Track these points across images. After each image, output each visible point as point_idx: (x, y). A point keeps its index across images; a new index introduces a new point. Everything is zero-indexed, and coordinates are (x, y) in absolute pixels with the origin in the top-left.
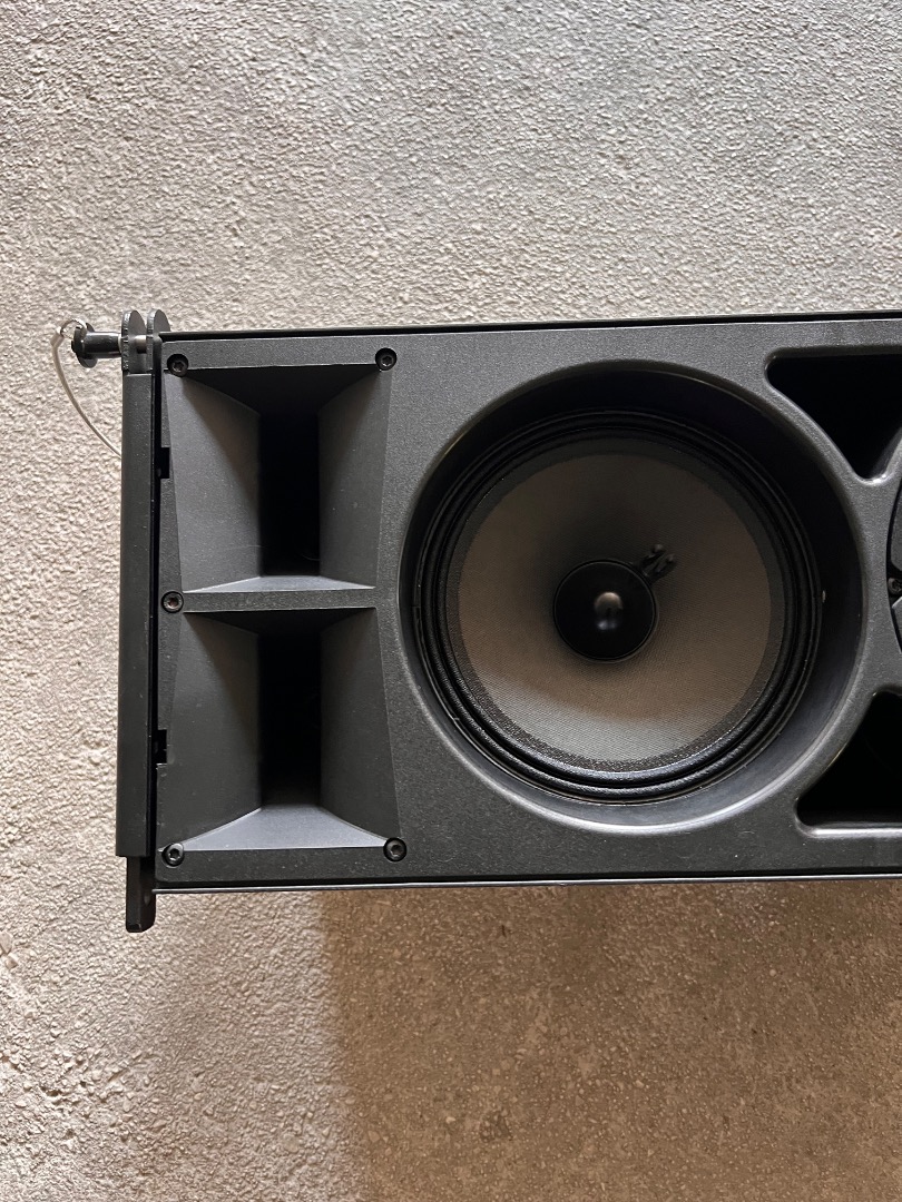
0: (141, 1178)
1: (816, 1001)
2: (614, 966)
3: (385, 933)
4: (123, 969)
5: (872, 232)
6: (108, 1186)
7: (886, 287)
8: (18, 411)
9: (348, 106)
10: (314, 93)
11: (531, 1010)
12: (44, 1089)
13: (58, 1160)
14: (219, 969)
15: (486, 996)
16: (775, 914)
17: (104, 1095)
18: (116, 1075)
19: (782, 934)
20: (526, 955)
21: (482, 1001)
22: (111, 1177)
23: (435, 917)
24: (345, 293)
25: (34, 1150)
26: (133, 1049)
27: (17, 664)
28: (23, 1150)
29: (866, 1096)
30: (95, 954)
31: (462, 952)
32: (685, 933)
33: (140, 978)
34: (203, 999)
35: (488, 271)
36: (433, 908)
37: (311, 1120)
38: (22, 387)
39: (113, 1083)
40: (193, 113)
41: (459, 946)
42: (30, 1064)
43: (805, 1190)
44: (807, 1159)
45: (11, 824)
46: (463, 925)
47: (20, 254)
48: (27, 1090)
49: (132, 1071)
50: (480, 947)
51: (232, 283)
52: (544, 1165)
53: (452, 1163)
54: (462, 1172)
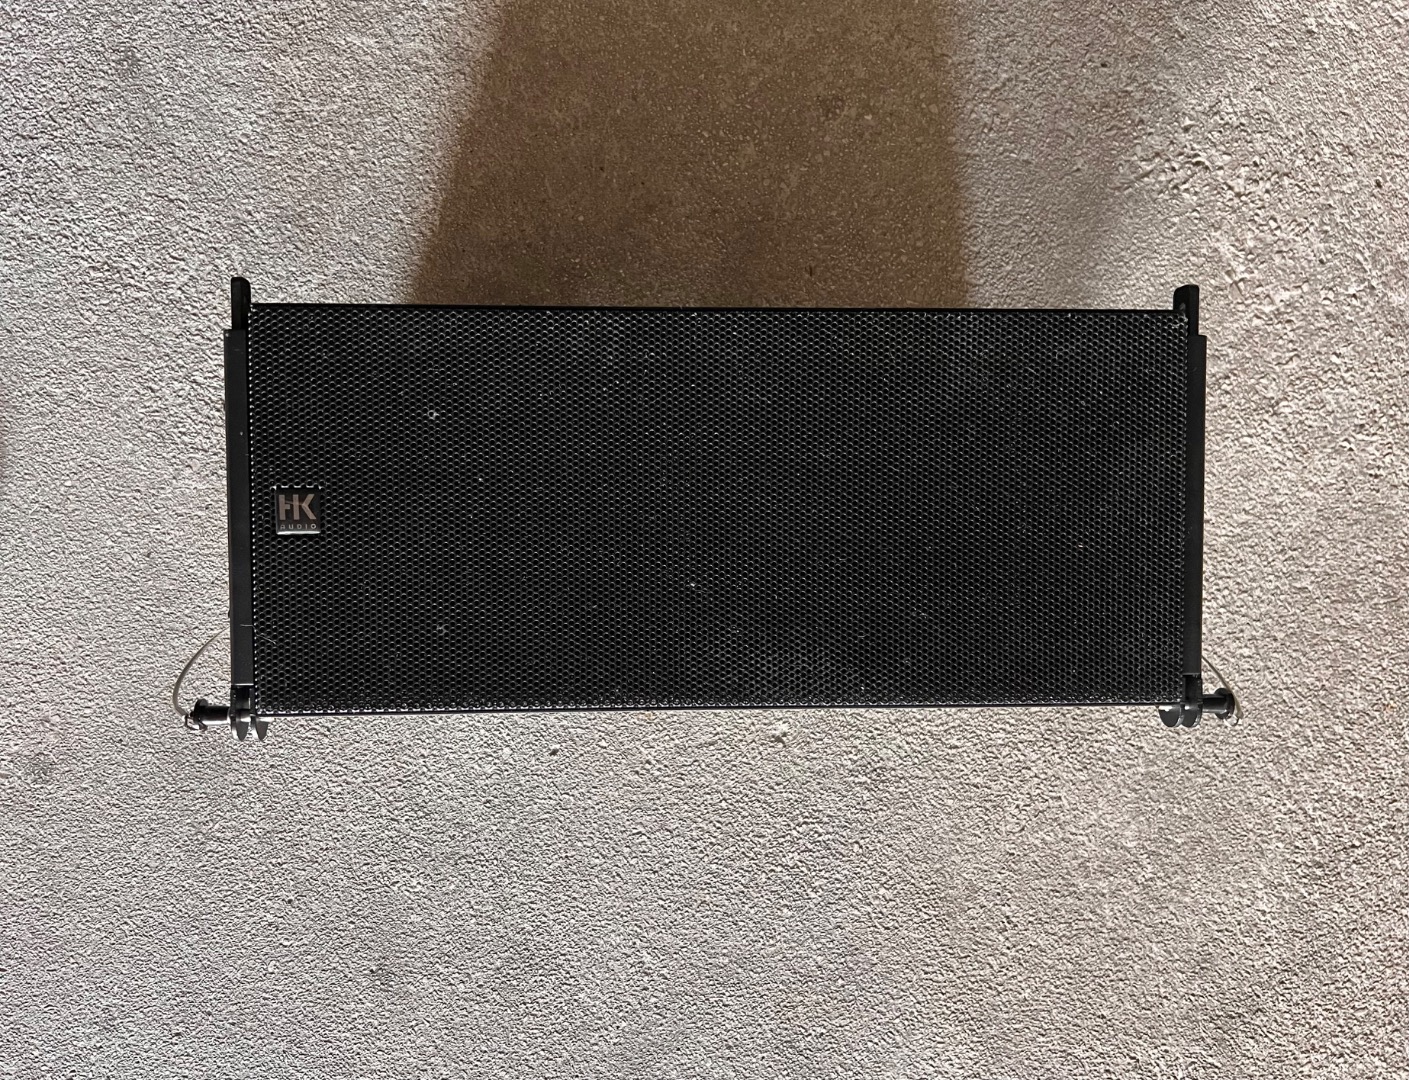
0: (1129, 88)
1: (545, 191)
2: (718, 234)
3: (912, 276)
4: (1137, 263)
5: (419, 887)
6: (1157, 84)
7: (412, 834)
8: (1210, 762)
9: (898, 1039)
10: (929, 1053)
11: (794, 202)
12: (1207, 168)
13: (1198, 108)
14: (1056, 256)
15: (831, 217)
16: (573, 269)
17: (1157, 160)
18: (1147, 175)
19: (569, 250)
20: (792, 249)
21: (834, 213)
22: (1154, 91)
23: (869, 287)
24: (911, 854)
25: (1217, 118)
26: (1131, 195)
27: (1218, 532)
28: (1227, 118)
29: (510, 107)
30: (1161, 276)
31: (849, 255)
32: (654, 258)
33: (1123, 253)
34: (1070, 232)
35: (779, 869)
36: (870, 295)
37: (985, 125)
38: (1207, 785)
39: (1149, 168)
40: (1042, 1039)
41: (850, 261)
42: (1217, 189)
43: (571, 34)
44: (568, 59)
45: (1227, 392)
46: (846, 278)
47: (1204, 910)
48: (1221, 168)
49: (1132, 177)
50: (833, 259)
51: (1014, 871)
52: (793, 74)
53: (869, 82)
54: (861, 73)
